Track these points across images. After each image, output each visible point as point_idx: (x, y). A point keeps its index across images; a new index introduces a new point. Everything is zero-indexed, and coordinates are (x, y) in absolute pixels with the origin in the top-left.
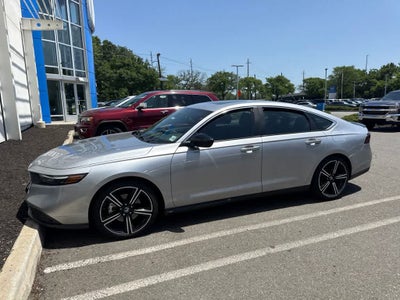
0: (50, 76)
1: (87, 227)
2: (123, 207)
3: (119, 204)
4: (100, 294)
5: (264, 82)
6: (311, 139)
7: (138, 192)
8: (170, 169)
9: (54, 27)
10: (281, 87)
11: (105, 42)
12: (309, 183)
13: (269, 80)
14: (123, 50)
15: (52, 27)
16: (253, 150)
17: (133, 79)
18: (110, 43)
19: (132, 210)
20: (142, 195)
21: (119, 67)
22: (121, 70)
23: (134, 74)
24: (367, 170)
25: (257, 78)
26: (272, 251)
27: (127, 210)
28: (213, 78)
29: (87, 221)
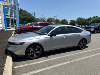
0: (7, 17)
1: (25, 56)
4: (31, 73)
5: (61, 21)
6: (78, 34)
7: (38, 47)
8: (45, 41)
9: (9, 4)
10: (65, 22)
11: (20, 9)
12: (77, 45)
14: (25, 11)
15: (8, 4)
16: (65, 37)
17: (28, 19)
18: (22, 9)
19: (36, 52)
20: (39, 48)
21: (24, 16)
22: (25, 16)
24: (90, 42)
25: (59, 20)
26: (71, 62)
27: (35, 52)
28: (48, 19)
29: (25, 55)
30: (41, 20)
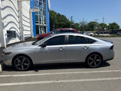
0: (36, 24)
1: (12, 66)
2: (21, 62)
3: (20, 61)
11: (58, 14)
12: (84, 61)
13: (110, 24)
14: (63, 16)
15: (37, 11)
20: (26, 59)
22: (60, 22)
23: (64, 23)
27: (22, 63)
28: (89, 24)
30: (81, 25)
